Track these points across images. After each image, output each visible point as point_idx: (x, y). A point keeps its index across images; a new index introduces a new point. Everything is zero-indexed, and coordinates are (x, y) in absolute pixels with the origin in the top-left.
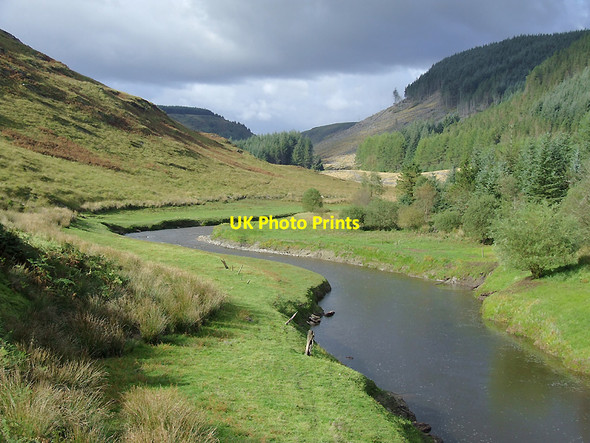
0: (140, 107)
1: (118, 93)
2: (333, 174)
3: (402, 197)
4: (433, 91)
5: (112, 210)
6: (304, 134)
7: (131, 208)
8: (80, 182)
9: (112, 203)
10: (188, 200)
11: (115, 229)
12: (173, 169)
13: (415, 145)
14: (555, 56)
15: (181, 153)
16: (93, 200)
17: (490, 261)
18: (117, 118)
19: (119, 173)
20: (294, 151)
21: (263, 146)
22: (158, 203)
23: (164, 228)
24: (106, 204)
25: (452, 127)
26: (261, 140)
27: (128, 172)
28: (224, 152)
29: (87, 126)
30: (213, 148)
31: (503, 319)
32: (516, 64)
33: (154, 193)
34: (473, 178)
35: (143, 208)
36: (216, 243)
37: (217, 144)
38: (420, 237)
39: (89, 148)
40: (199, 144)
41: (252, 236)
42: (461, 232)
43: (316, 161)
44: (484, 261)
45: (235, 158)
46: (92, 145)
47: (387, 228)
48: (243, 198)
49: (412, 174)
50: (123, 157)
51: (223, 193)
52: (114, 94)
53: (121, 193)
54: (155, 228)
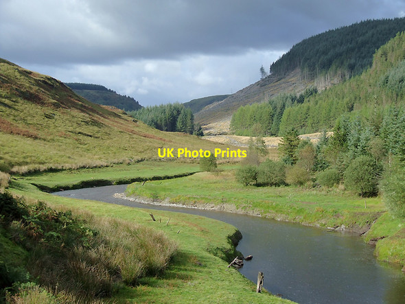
0: (50, 85)
1: (30, 73)
2: (213, 139)
3: (284, 158)
4: (294, 68)
5: (36, 172)
6: (186, 105)
7: (52, 170)
8: (7, 149)
9: (37, 166)
10: (99, 163)
11: (43, 188)
12: (81, 137)
13: (281, 114)
14: (397, 37)
15: (87, 123)
16: (20, 164)
17: (372, 211)
18: (31, 94)
19: (37, 141)
20: (179, 120)
21: (151, 116)
22: (74, 166)
23: (82, 187)
24: (32, 167)
25: (312, 98)
26: (149, 110)
27: (45, 140)
28: (122, 121)
29: (7, 101)
30: (113, 118)
31: (396, 260)
32: (364, 44)
33: (69, 157)
34: (344, 140)
35: (62, 170)
36: (131, 199)
37: (116, 115)
38: (307, 192)
39: (10, 119)
40: (100, 115)
41: (163, 193)
42: (341, 187)
43: (196, 128)
44: (368, 211)
45: (131, 126)
46: (12, 117)
47: (277, 185)
48: (142, 160)
49: (292, 138)
50: (39, 127)
51: (124, 157)
52: (27, 74)
53: (42, 158)
54: (75, 187)
